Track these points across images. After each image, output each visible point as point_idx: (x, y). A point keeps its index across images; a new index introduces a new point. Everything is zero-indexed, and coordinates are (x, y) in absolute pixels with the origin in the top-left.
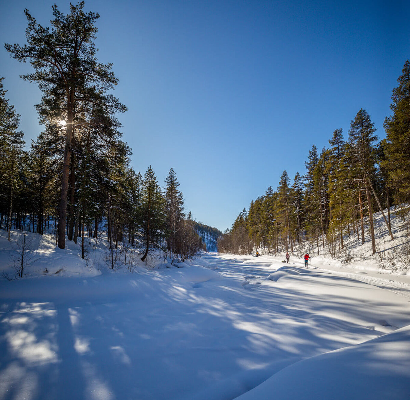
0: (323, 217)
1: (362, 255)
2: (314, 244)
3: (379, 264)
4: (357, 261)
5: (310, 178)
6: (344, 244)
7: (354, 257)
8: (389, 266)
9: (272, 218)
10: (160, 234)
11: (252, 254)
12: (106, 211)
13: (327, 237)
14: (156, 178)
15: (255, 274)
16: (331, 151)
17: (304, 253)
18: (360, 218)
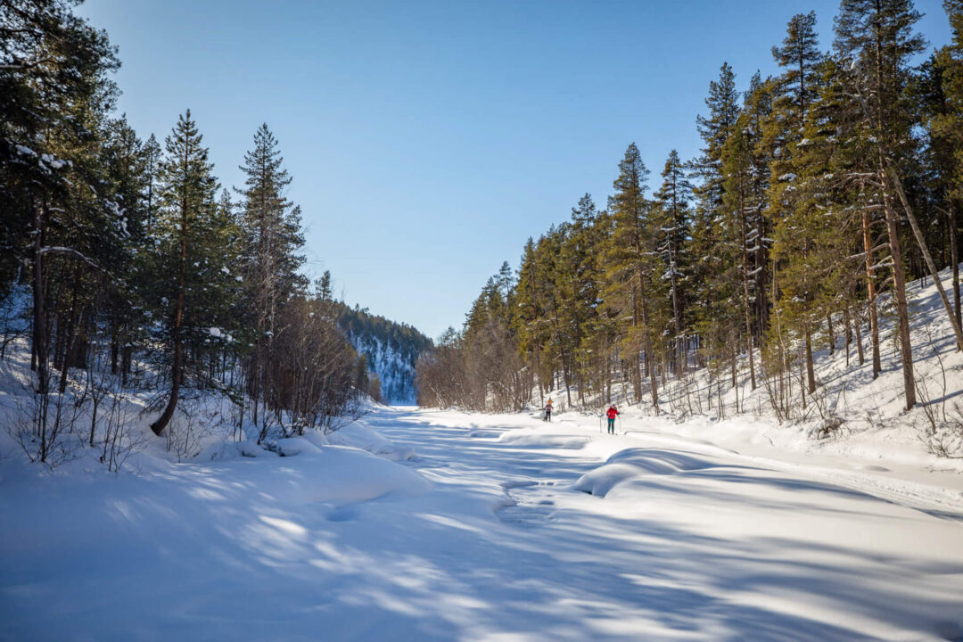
0: (751, 291)
1: (874, 414)
2: (722, 378)
3: (927, 442)
4: (857, 431)
5: (711, 170)
6: (816, 379)
7: (849, 418)
8: (958, 448)
9: (591, 296)
10: (218, 343)
11: (528, 409)
12: (27, 261)
13: (764, 356)
14: (206, 153)
15: (537, 473)
16: (779, 84)
17: (692, 406)
18: (866, 295)
